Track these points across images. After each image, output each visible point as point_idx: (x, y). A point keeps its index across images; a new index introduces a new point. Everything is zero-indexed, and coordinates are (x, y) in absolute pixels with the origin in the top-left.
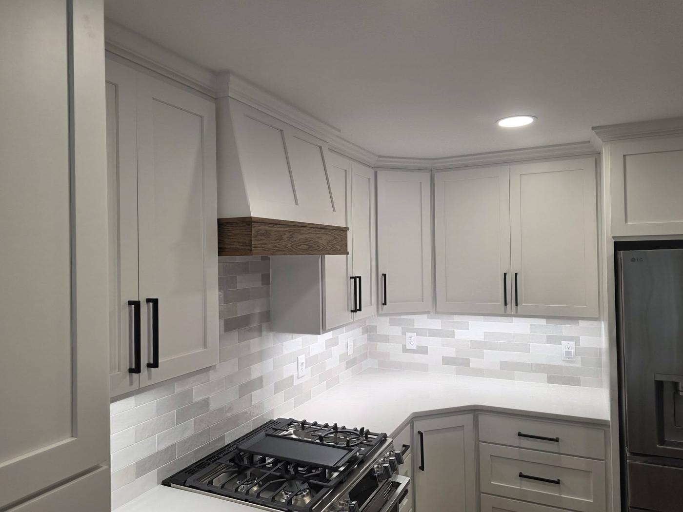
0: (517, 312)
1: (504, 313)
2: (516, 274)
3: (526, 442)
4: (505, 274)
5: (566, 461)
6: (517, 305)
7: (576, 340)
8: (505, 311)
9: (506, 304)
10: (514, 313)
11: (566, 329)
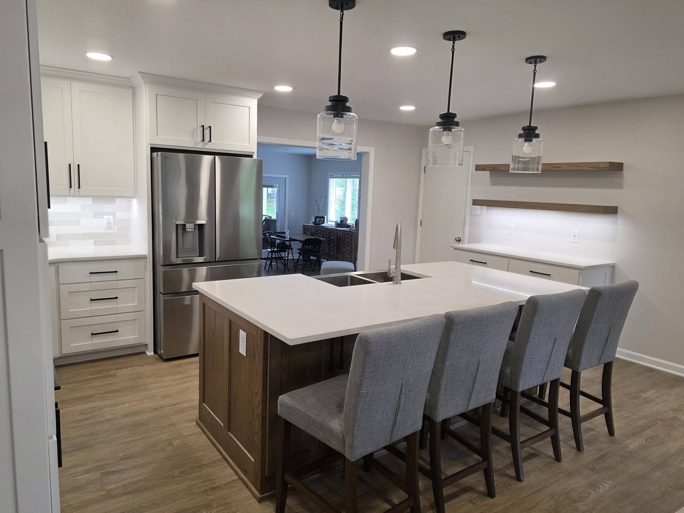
0: (79, 193)
1: (68, 194)
2: (79, 165)
3: (95, 278)
4: (70, 165)
5: (121, 284)
6: (79, 188)
7: (114, 214)
8: (70, 193)
9: (71, 187)
10: (77, 194)
11: (107, 207)
